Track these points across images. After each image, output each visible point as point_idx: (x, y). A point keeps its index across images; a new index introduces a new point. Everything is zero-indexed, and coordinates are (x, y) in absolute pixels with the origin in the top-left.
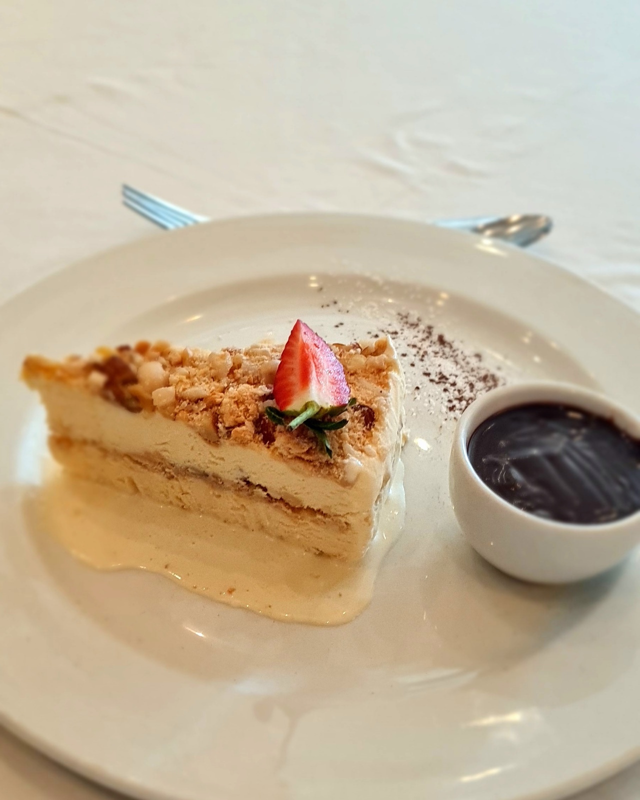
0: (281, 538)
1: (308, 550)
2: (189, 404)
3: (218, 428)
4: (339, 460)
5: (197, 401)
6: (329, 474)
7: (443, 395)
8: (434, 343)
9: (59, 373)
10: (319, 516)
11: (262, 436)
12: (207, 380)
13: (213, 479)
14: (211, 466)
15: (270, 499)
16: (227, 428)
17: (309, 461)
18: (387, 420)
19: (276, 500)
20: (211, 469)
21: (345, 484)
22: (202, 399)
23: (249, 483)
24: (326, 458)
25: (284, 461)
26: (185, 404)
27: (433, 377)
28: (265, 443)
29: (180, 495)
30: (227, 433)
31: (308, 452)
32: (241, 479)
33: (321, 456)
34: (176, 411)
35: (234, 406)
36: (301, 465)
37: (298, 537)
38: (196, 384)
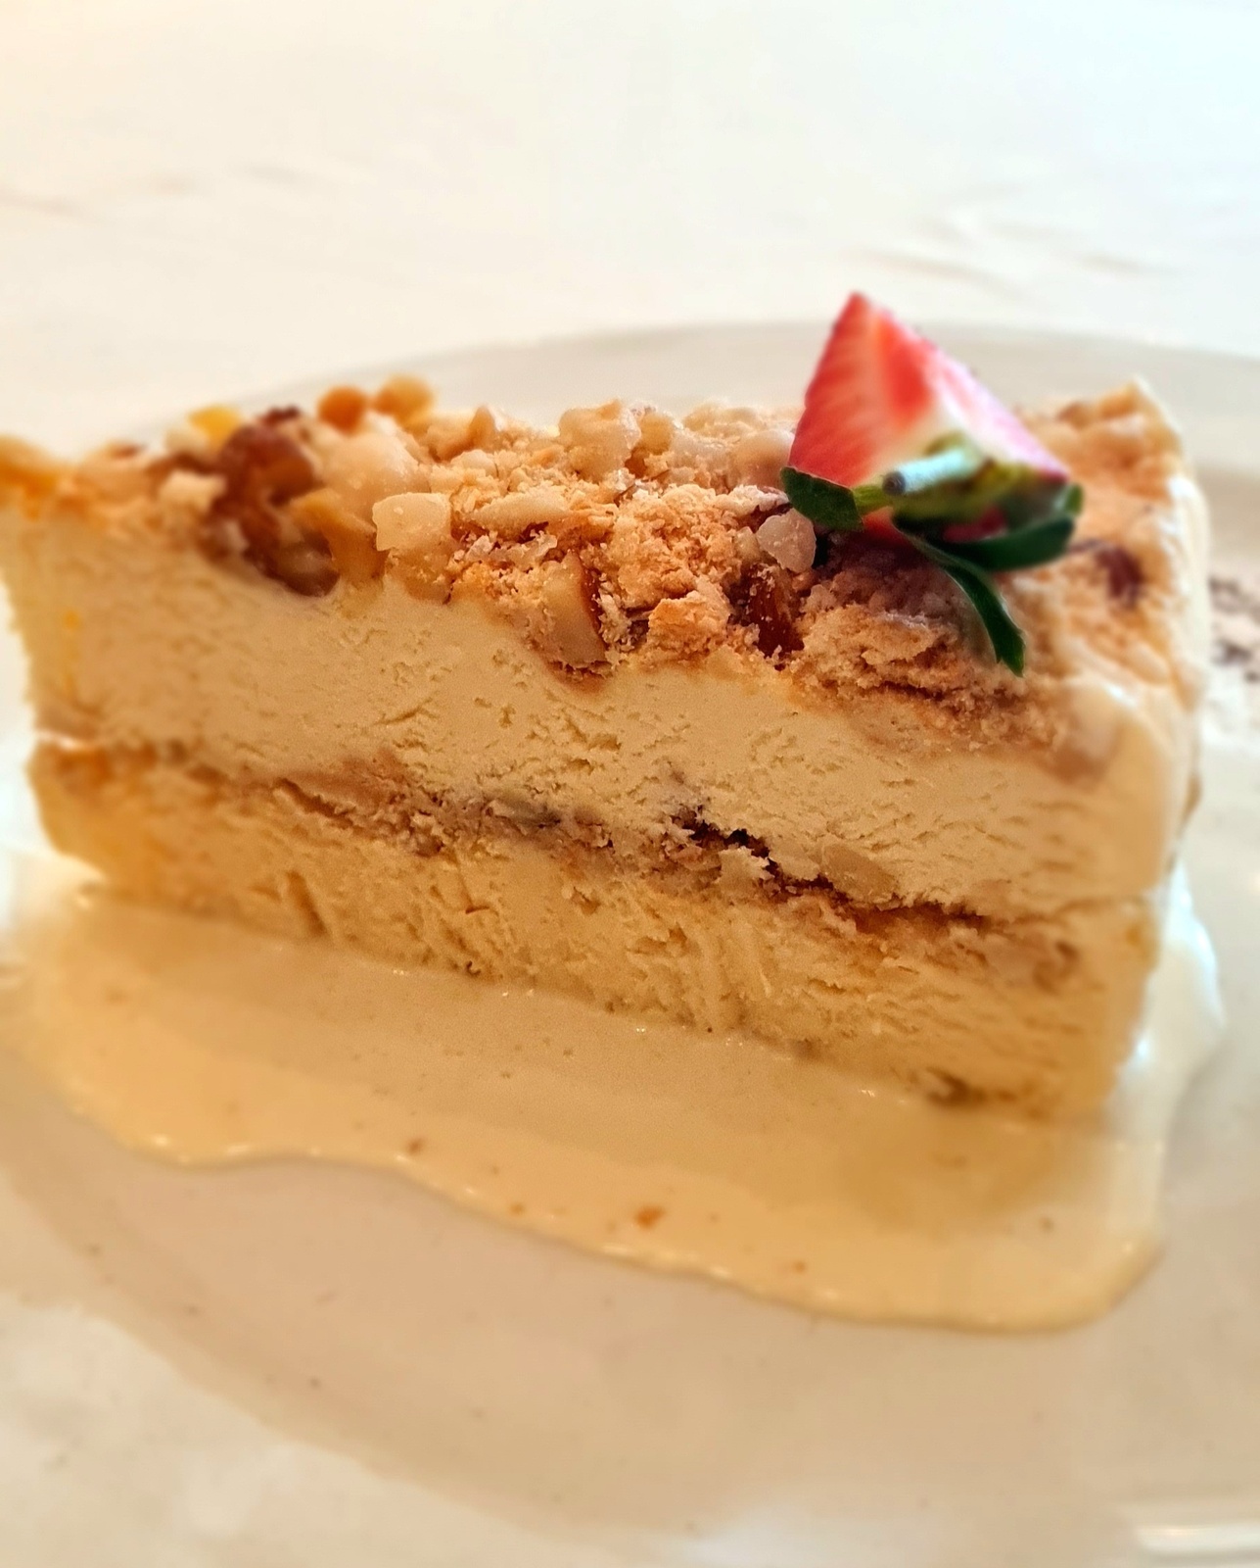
1: (911, 1085)
2: (497, 545)
3: (600, 611)
5: (525, 534)
10: (960, 932)
11: (757, 630)
12: (559, 475)
13: (578, 833)
14: (570, 778)
15: (779, 887)
16: (630, 612)
17: (937, 696)
20: (573, 793)
23: (705, 834)
26: (485, 543)
28: (769, 653)
29: (460, 920)
30: (632, 630)
31: (928, 659)
32: (674, 819)
34: (452, 566)
35: (654, 544)
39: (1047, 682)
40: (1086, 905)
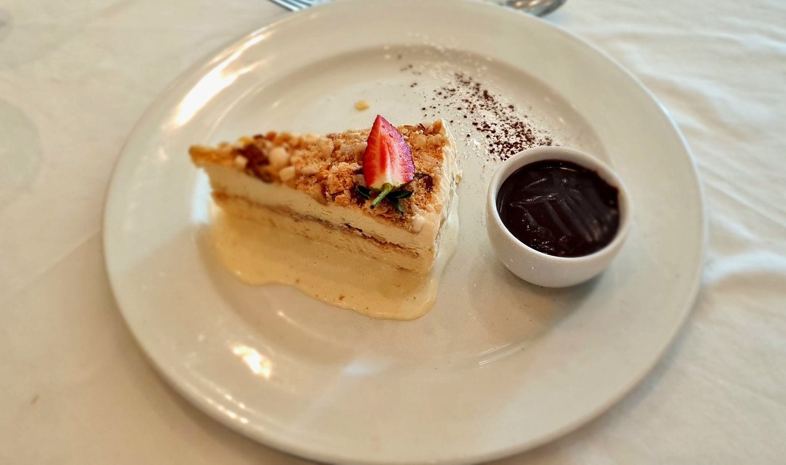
0: (374, 258)
1: (393, 266)
2: (305, 178)
3: (325, 195)
4: (409, 217)
5: (311, 176)
6: (403, 226)
7: (487, 140)
8: (481, 97)
9: (214, 157)
10: (398, 248)
11: (356, 200)
12: (317, 160)
13: (326, 223)
14: (323, 215)
15: (364, 237)
16: (332, 195)
17: (389, 218)
18: (441, 184)
19: (369, 238)
21: (413, 232)
22: (314, 175)
23: (350, 227)
24: (399, 216)
25: (373, 217)
26: (302, 178)
27: (479, 126)
28: (358, 204)
30: (332, 198)
31: (387, 213)
32: (344, 224)
33: (396, 214)
34: (296, 183)
35: (336, 179)
36: (383, 220)
37: (385, 259)
38: (310, 164)
40: (419, 248)
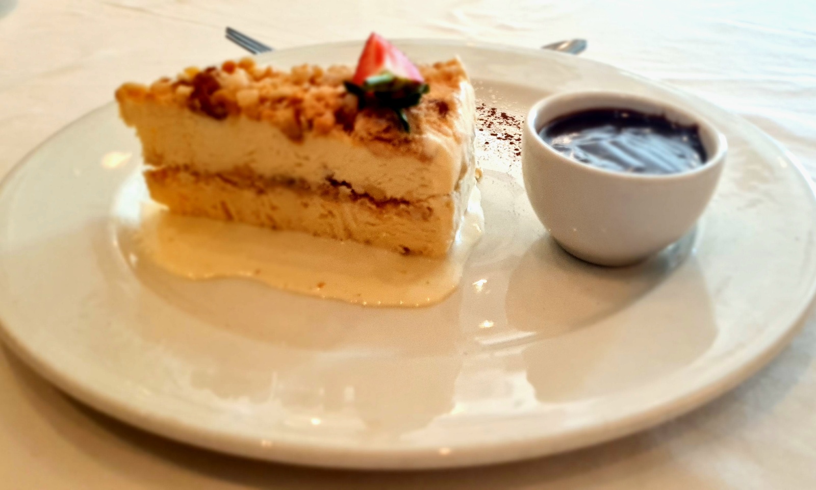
1: (395, 250)
2: (272, 102)
3: (300, 122)
5: (280, 100)
6: (409, 150)
10: (402, 206)
11: (343, 125)
12: (289, 85)
13: (299, 185)
14: (297, 169)
15: (355, 196)
16: (309, 120)
17: (389, 140)
19: (361, 195)
20: (298, 173)
21: (425, 158)
22: (284, 98)
23: (333, 182)
24: (403, 135)
25: (365, 144)
26: (268, 103)
28: (346, 132)
29: (270, 212)
30: (309, 124)
31: (387, 130)
32: (326, 179)
33: (398, 133)
34: (259, 111)
35: (315, 102)
36: (381, 146)
37: (384, 235)
38: (280, 88)
39: (417, 136)
40: (433, 196)
